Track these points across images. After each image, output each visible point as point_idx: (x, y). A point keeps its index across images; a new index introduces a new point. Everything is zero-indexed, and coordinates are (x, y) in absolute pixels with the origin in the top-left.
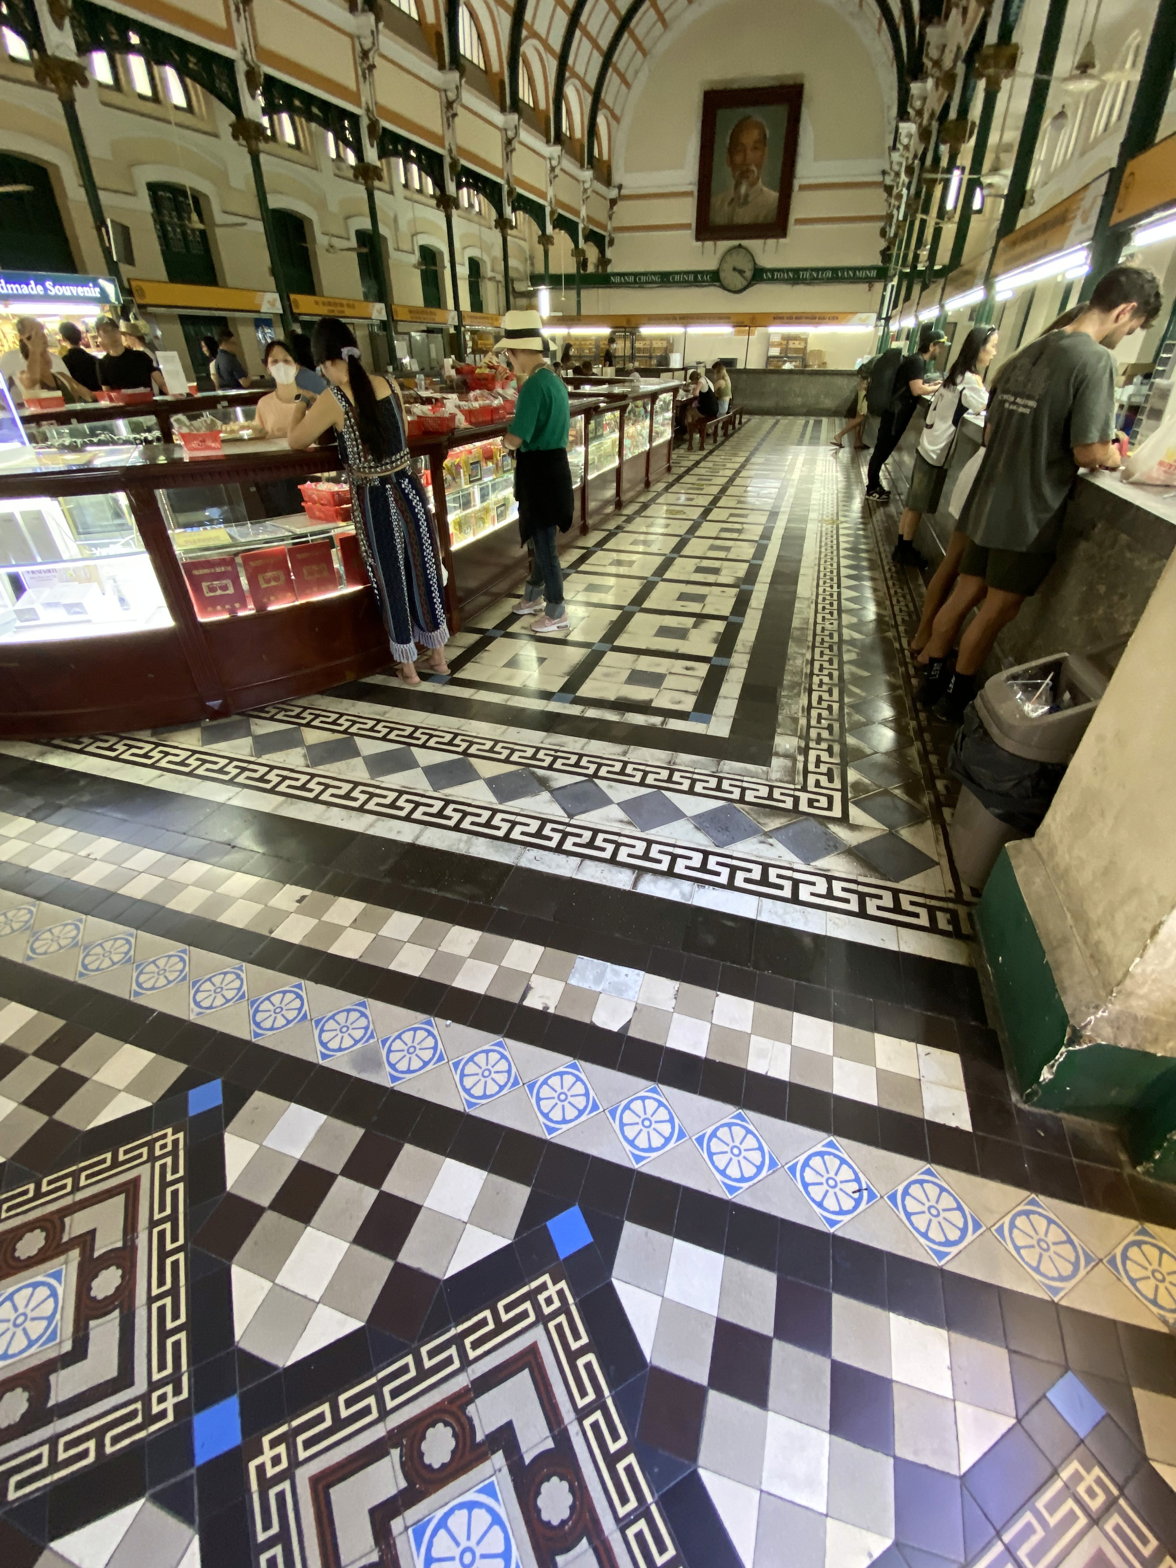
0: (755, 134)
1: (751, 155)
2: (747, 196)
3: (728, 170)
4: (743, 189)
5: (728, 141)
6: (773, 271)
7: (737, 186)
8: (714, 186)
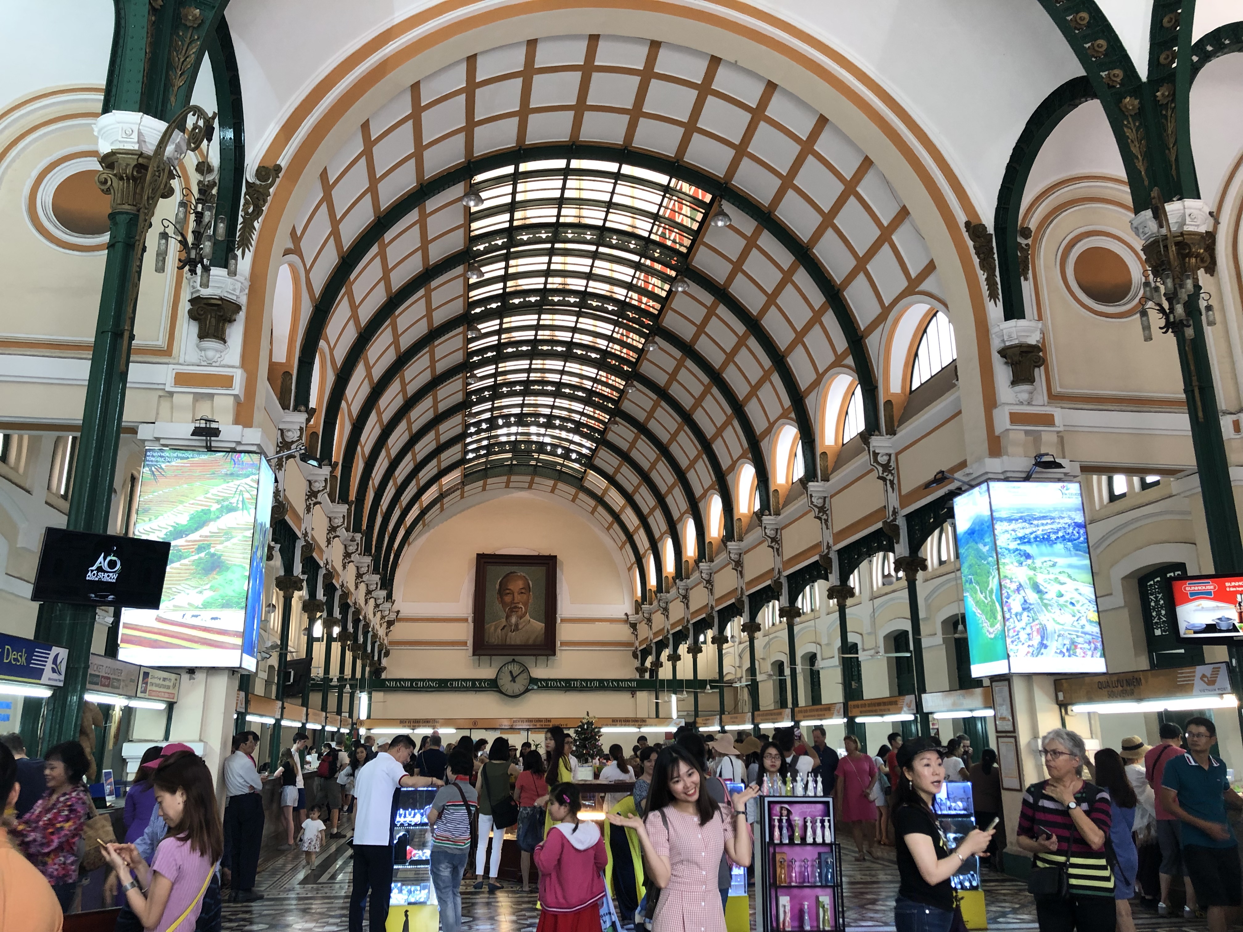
0: (520, 584)
1: (518, 597)
2: (517, 625)
3: (498, 606)
4: (514, 620)
5: (497, 587)
6: (546, 680)
7: (508, 617)
8: (487, 617)
